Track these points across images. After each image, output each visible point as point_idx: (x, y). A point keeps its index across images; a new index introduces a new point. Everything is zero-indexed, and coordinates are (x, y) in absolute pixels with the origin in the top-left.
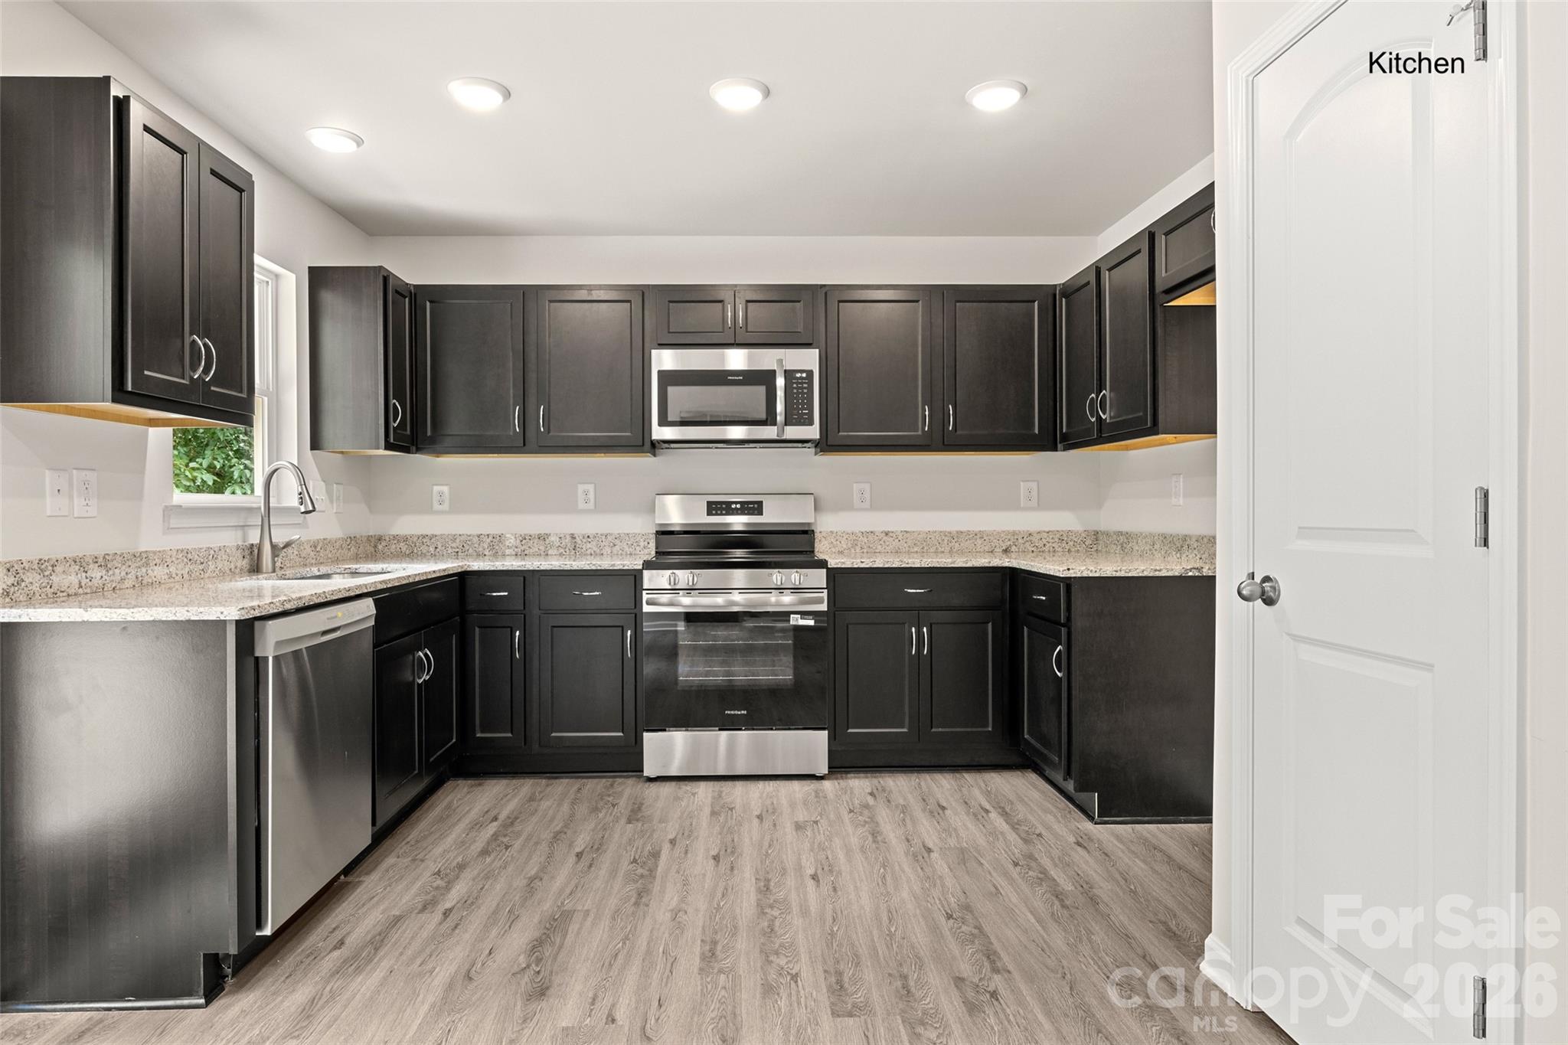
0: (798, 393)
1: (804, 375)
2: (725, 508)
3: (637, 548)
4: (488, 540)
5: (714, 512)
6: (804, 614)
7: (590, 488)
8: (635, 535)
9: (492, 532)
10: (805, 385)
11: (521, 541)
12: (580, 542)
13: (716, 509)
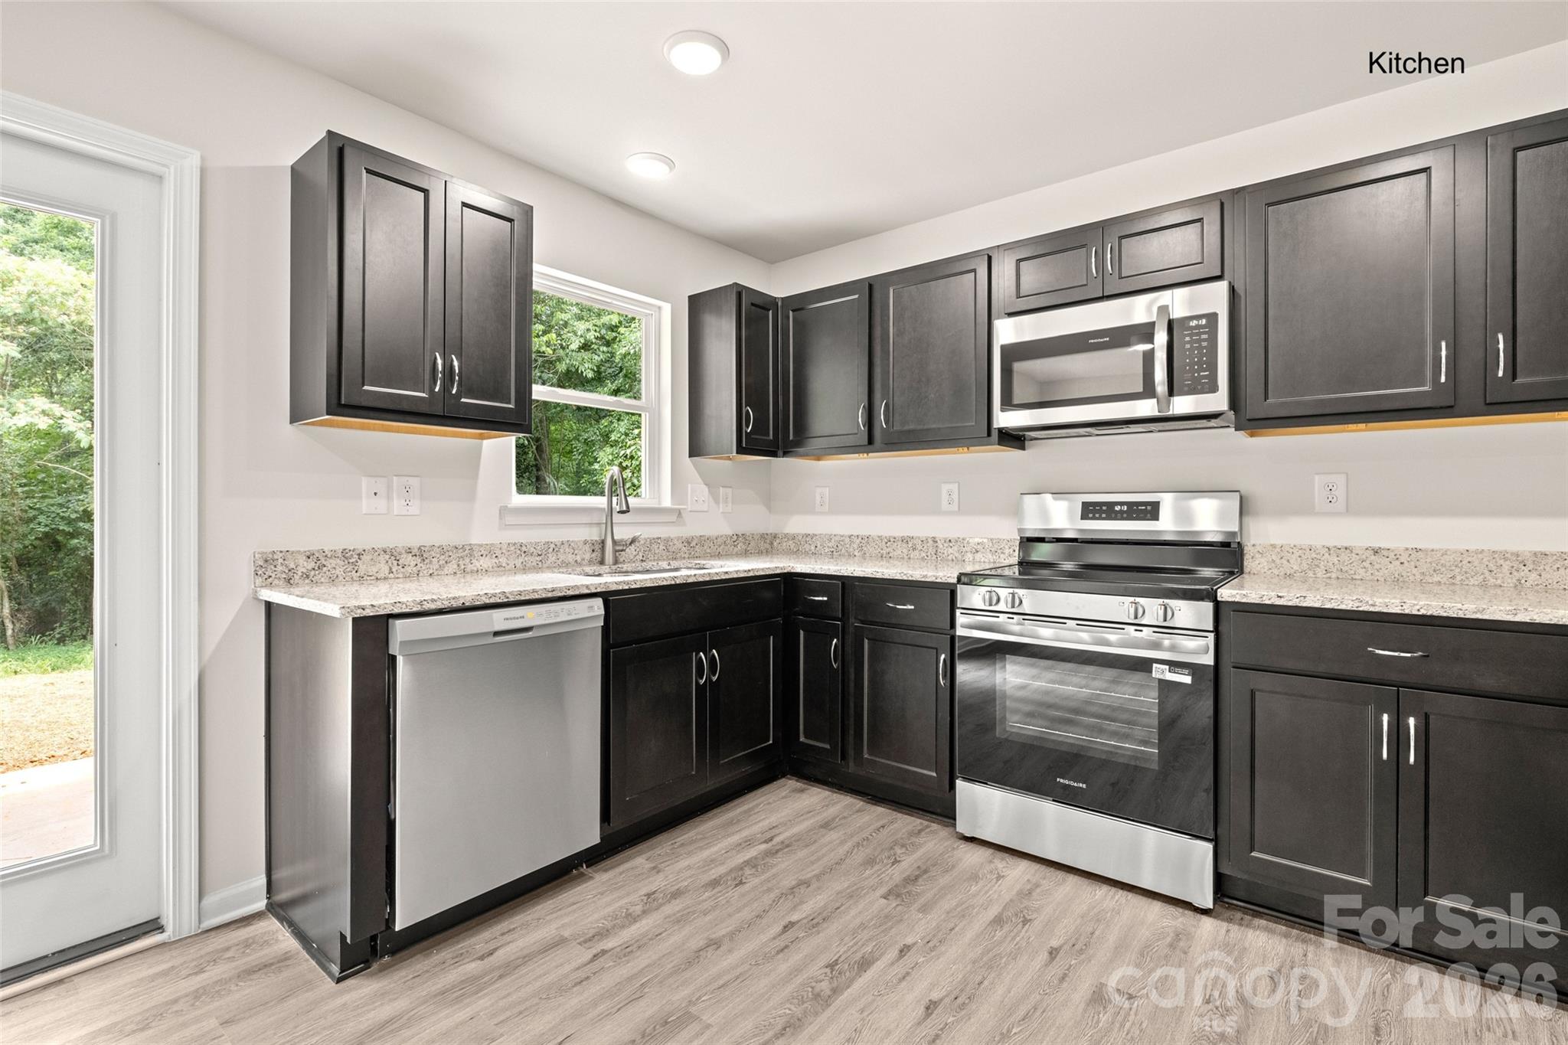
0: (1192, 349)
1: (1204, 321)
2: (1107, 511)
3: (1002, 556)
4: (858, 541)
5: (1091, 515)
6: (1174, 665)
7: (954, 487)
8: (999, 541)
9: (861, 533)
10: (1204, 336)
11: (886, 543)
12: (942, 546)
13: (1094, 512)
